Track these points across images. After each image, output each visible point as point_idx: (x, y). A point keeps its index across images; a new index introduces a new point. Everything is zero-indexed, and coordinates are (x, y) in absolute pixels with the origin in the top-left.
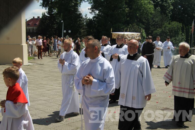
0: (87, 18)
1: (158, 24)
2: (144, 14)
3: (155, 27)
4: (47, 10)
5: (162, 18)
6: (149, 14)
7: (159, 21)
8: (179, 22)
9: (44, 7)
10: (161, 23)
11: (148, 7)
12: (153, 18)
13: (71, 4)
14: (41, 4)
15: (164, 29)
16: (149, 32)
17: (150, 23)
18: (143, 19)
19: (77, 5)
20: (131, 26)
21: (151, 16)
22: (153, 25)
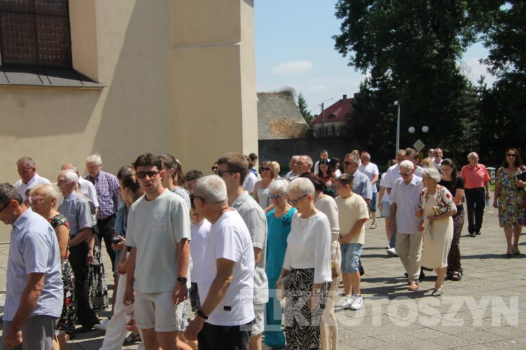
0: (485, 88)
4: (369, 75)
9: (359, 68)
13: (428, 54)
14: (351, 61)
19: (450, 52)
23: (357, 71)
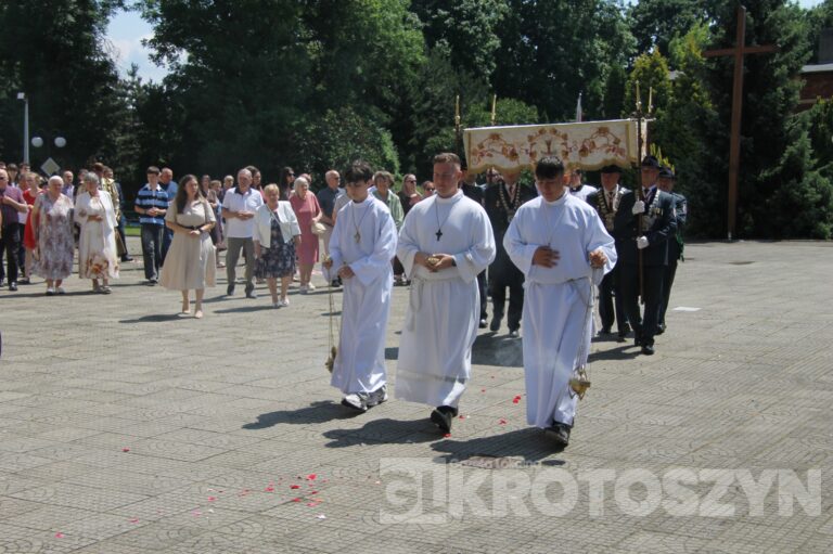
0: (138, 84)
1: (442, 111)
2: (387, 66)
3: (432, 122)
5: (458, 85)
6: (408, 69)
8: (525, 101)
11: (402, 37)
12: (421, 86)
13: (59, 21)
17: (413, 106)
18: (383, 88)
19: (88, 22)
20: (333, 119)
21: (413, 74)
22: (426, 114)
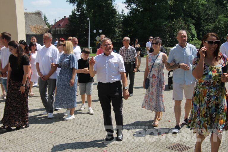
0: (124, 15)
1: (212, 18)
2: (194, 6)
3: (208, 22)
5: (217, 10)
6: (201, 7)
7: (214, 15)
10: (216, 16)
12: (205, 11)
15: (217, 24)
16: (200, 28)
17: (202, 17)
18: (193, 12)
20: (175, 22)
21: (202, 7)
22: (206, 20)
23: (70, 4)
